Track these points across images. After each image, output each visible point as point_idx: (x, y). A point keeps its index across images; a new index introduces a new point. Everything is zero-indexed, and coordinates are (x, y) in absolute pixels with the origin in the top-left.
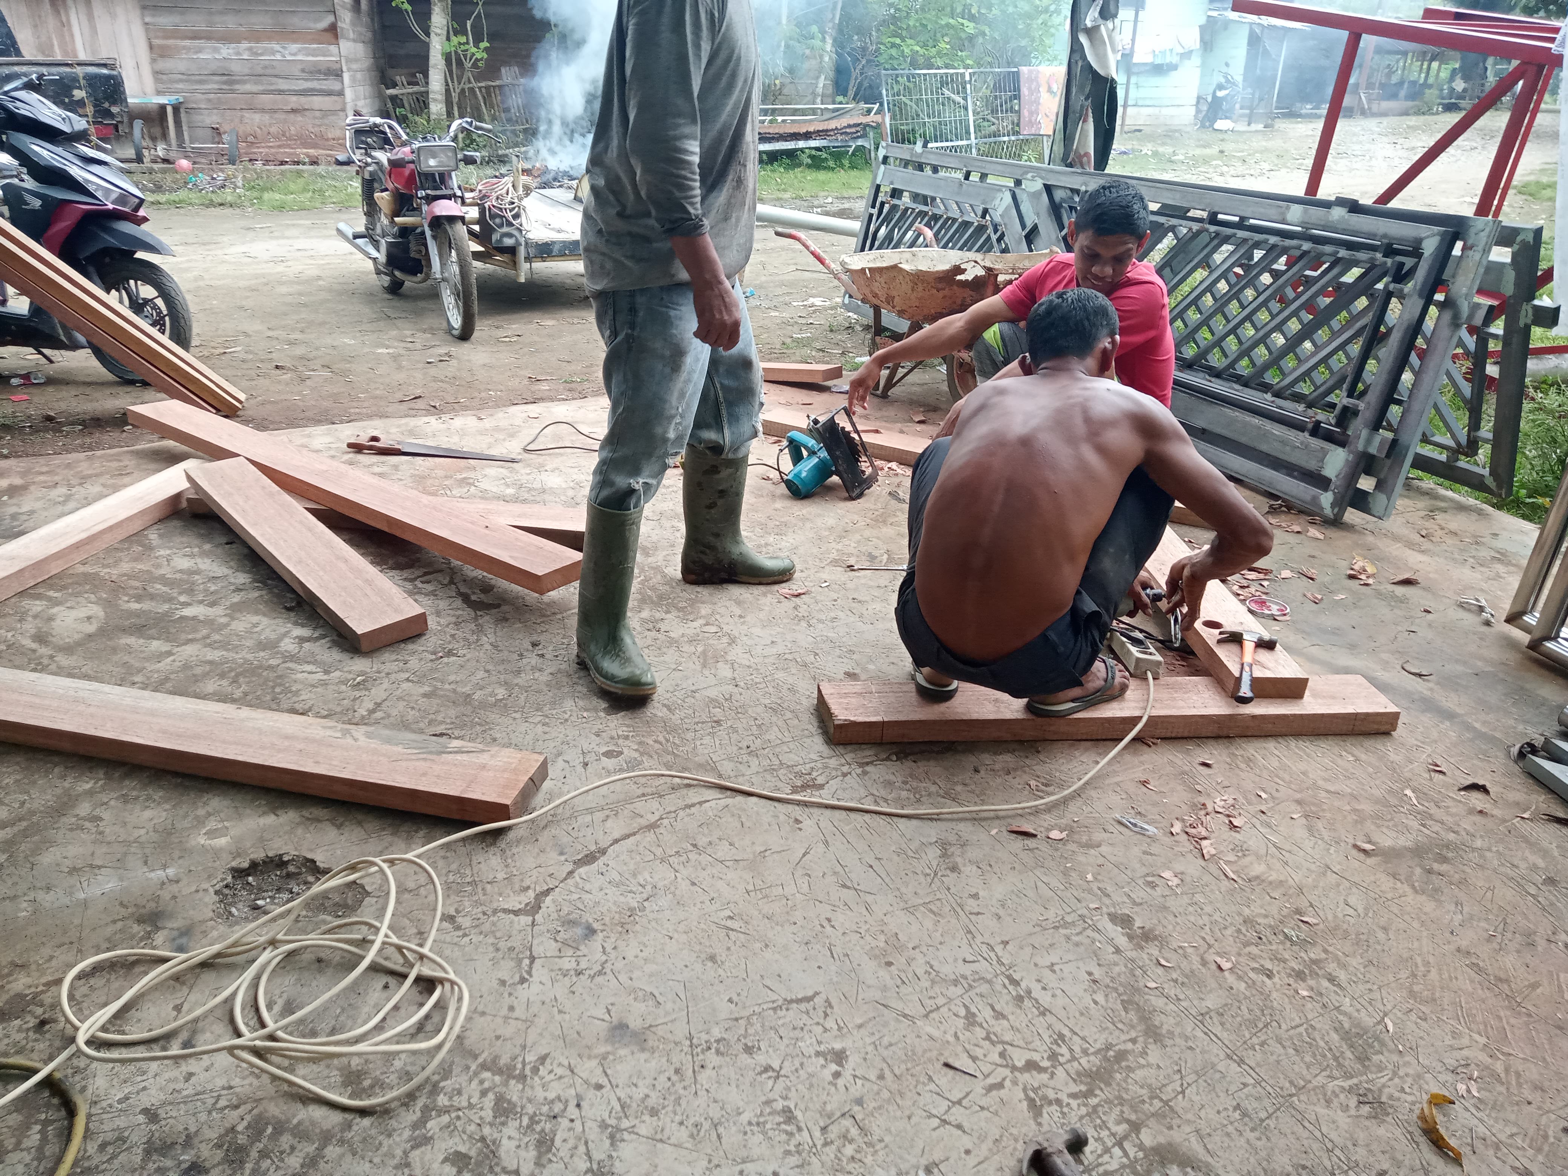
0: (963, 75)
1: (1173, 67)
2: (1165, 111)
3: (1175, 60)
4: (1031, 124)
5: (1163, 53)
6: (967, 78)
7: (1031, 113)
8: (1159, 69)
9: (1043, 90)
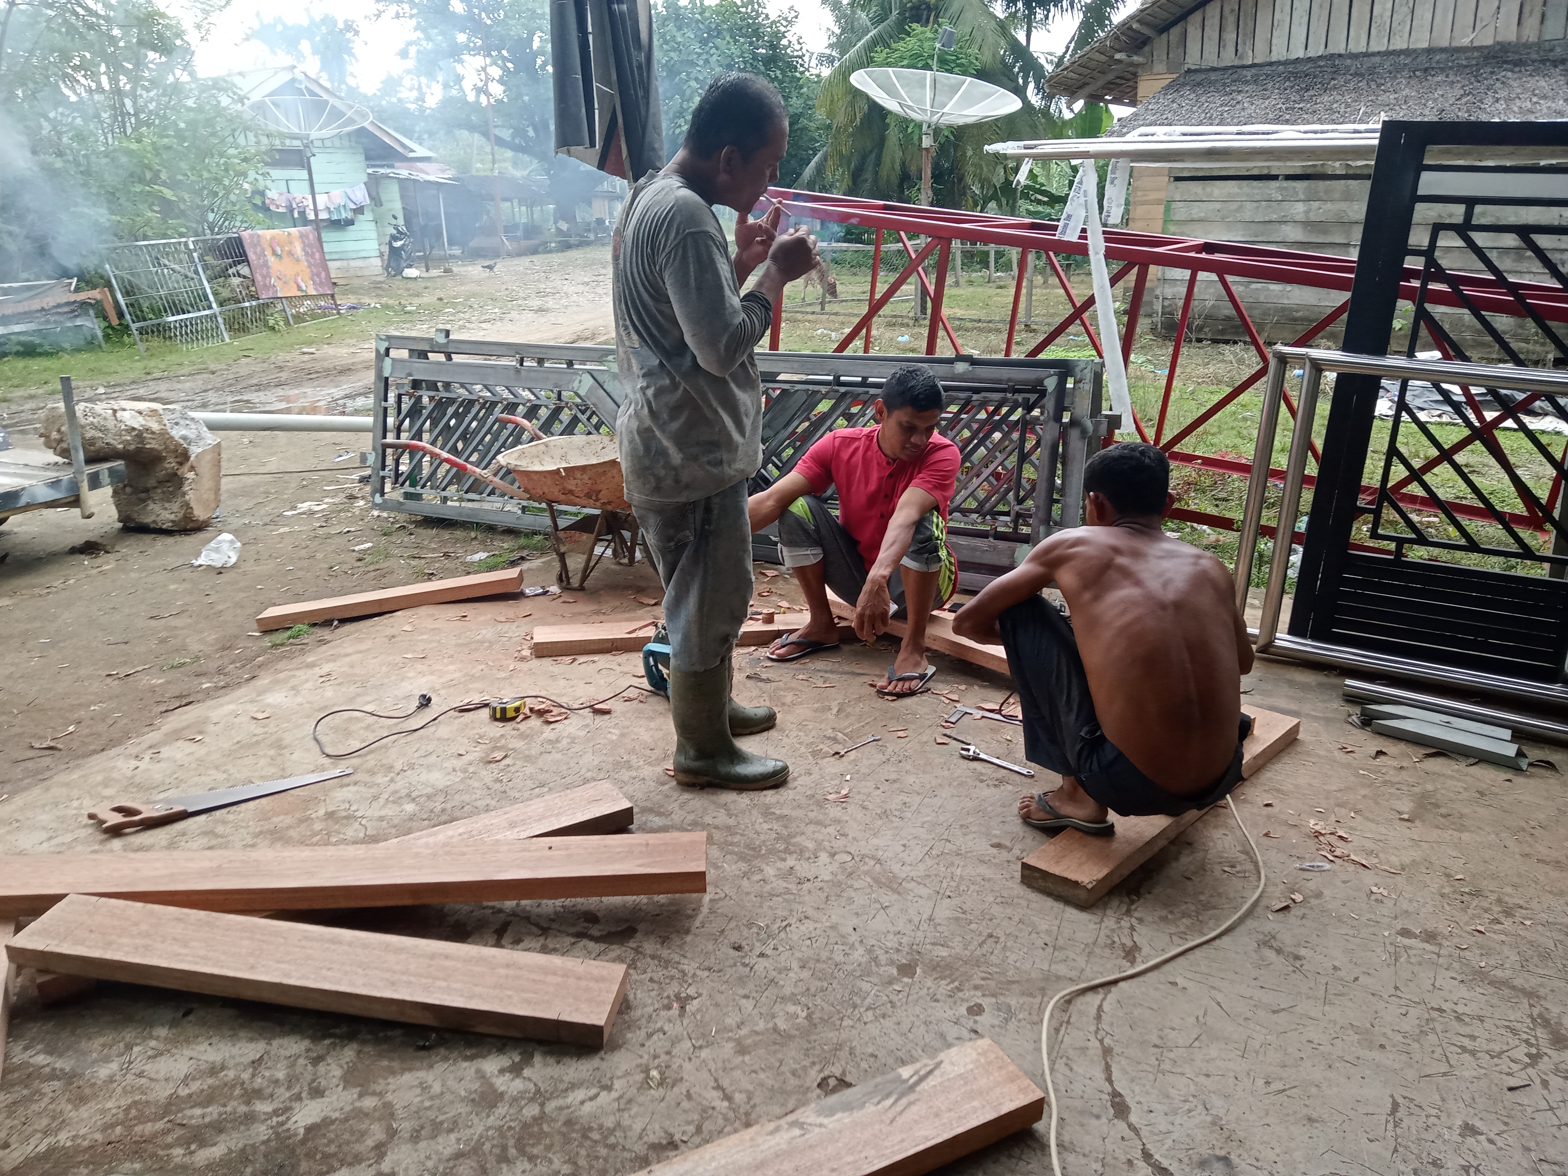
0: (186, 244)
1: (351, 222)
2: (353, 264)
3: (350, 215)
4: (267, 287)
5: (338, 209)
6: (191, 247)
7: (264, 277)
8: (339, 225)
9: (268, 252)
